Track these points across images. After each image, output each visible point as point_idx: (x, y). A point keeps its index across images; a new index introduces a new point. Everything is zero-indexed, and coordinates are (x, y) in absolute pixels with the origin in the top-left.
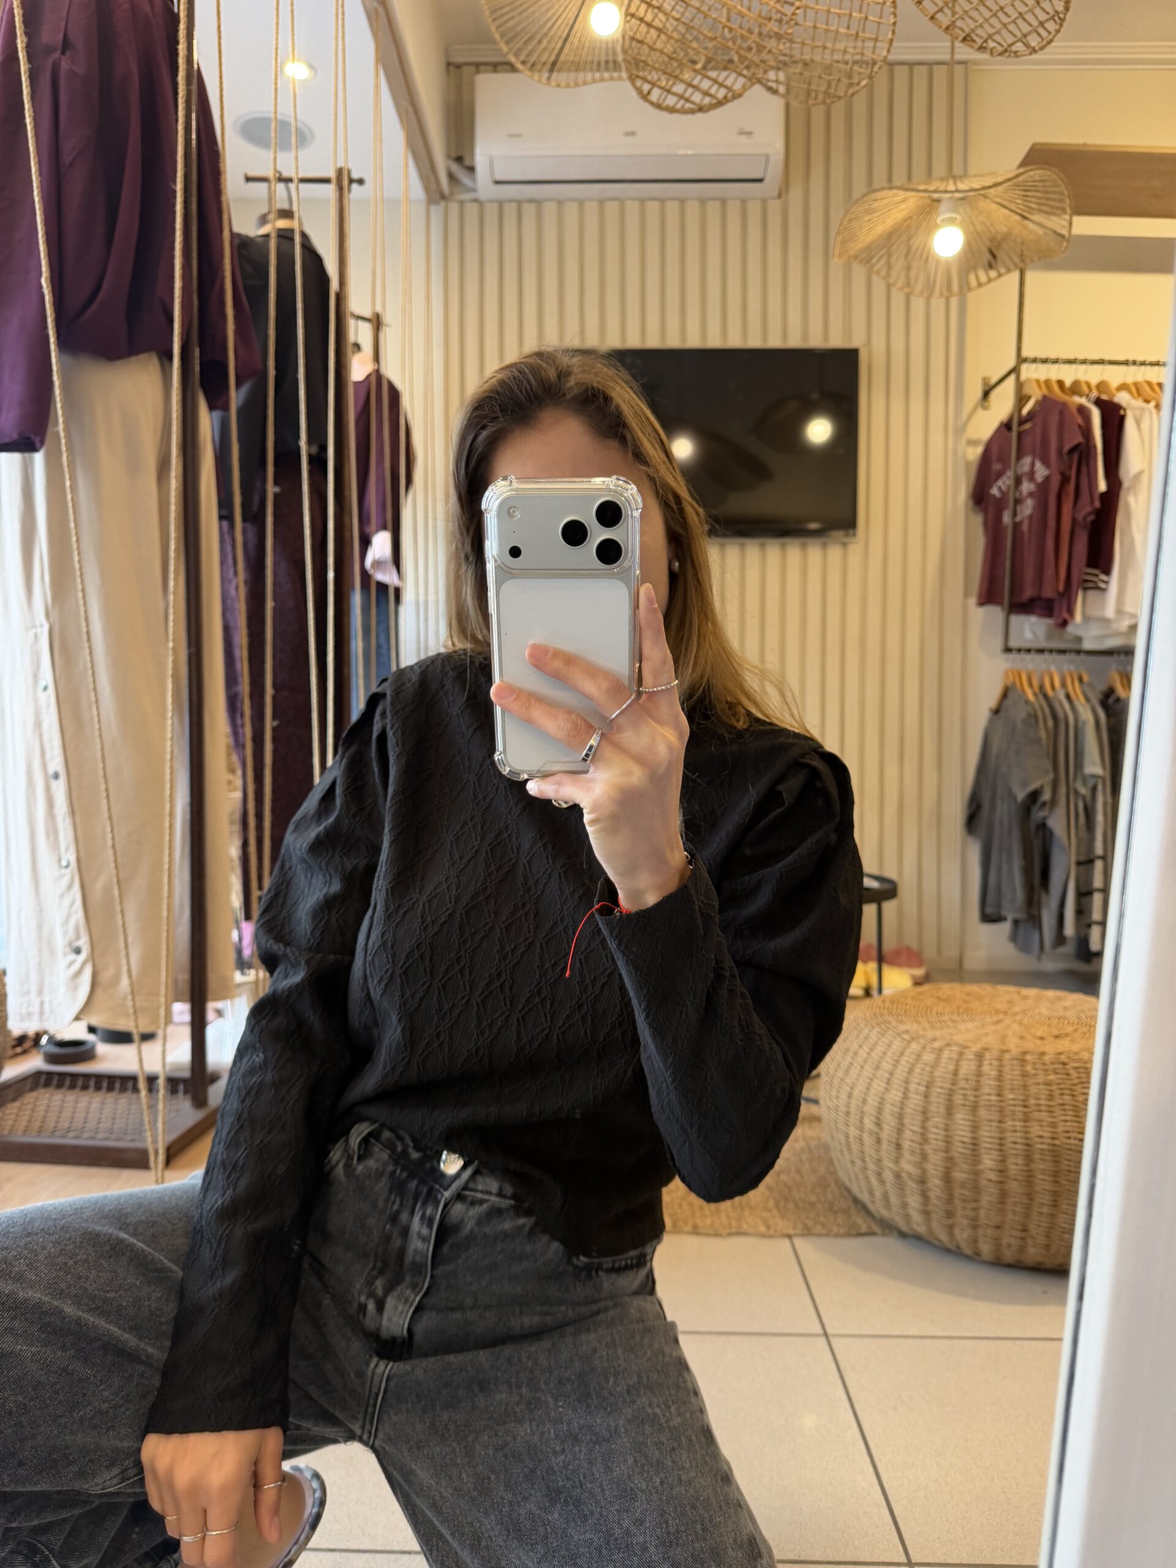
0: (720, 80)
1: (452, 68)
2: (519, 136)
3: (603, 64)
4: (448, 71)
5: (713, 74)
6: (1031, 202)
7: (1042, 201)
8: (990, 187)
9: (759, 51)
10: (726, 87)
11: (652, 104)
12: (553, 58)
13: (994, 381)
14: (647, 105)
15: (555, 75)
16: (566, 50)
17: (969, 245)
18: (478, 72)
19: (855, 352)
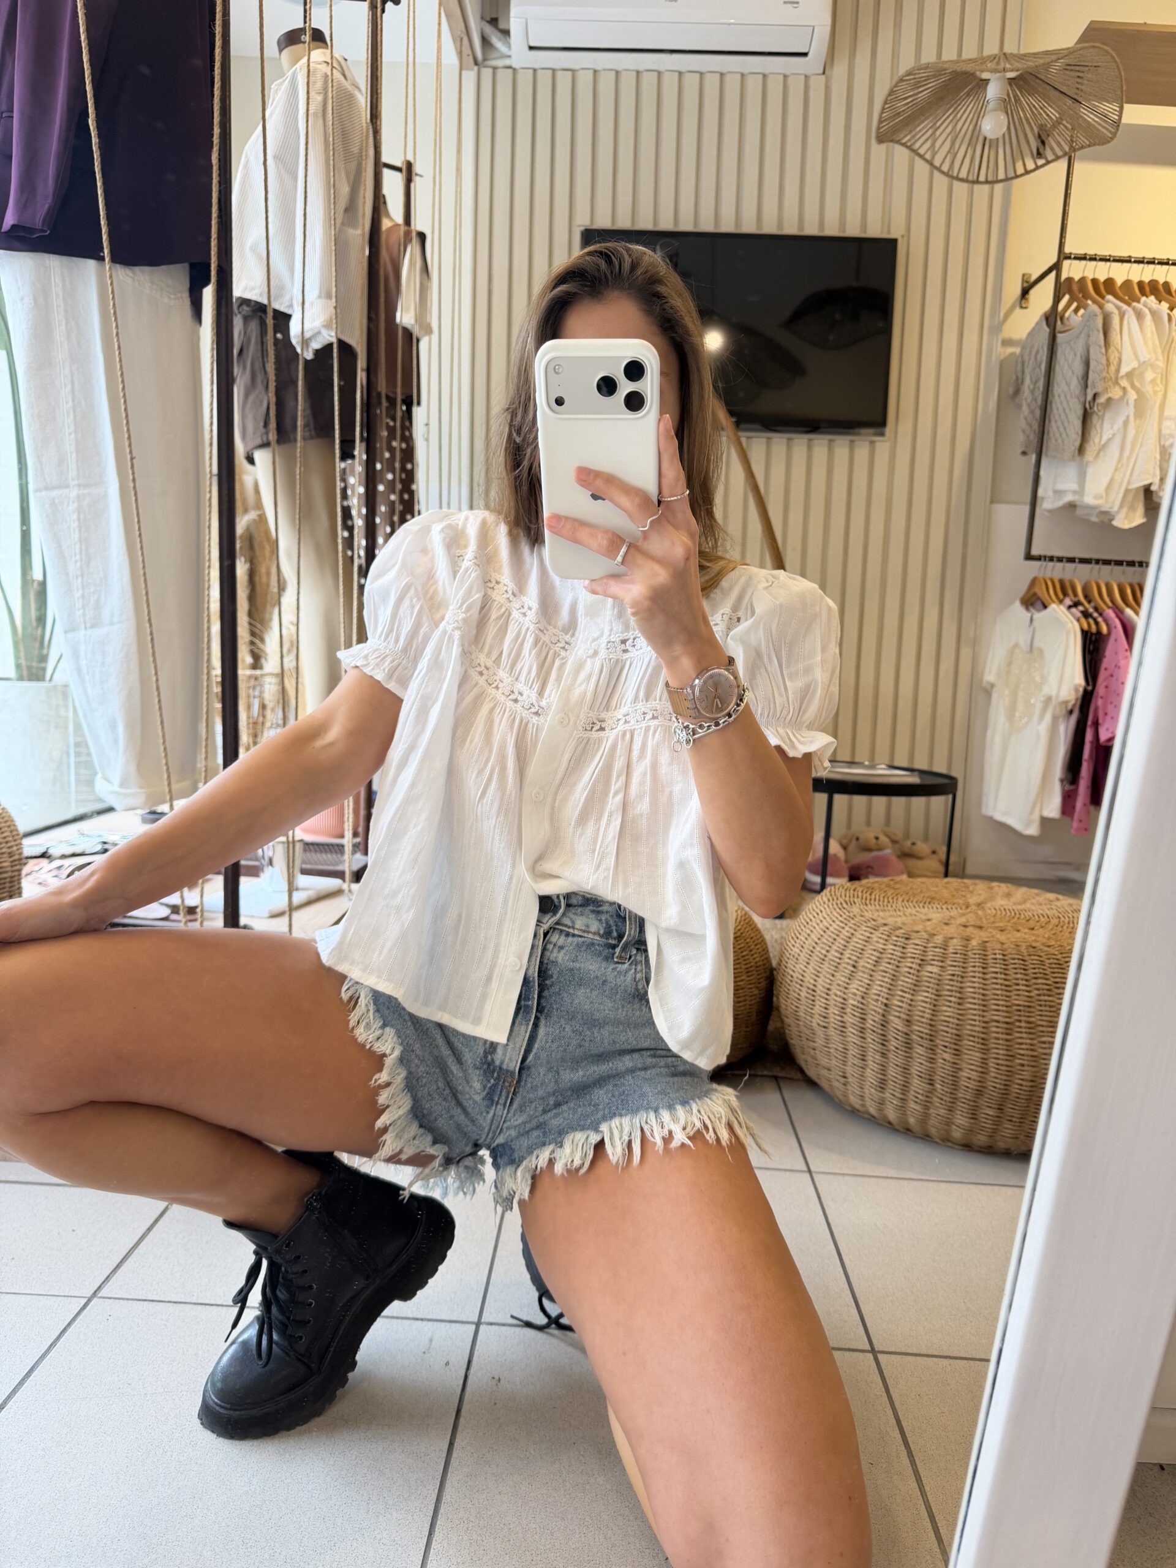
13: (1033, 279)
19: (894, 242)
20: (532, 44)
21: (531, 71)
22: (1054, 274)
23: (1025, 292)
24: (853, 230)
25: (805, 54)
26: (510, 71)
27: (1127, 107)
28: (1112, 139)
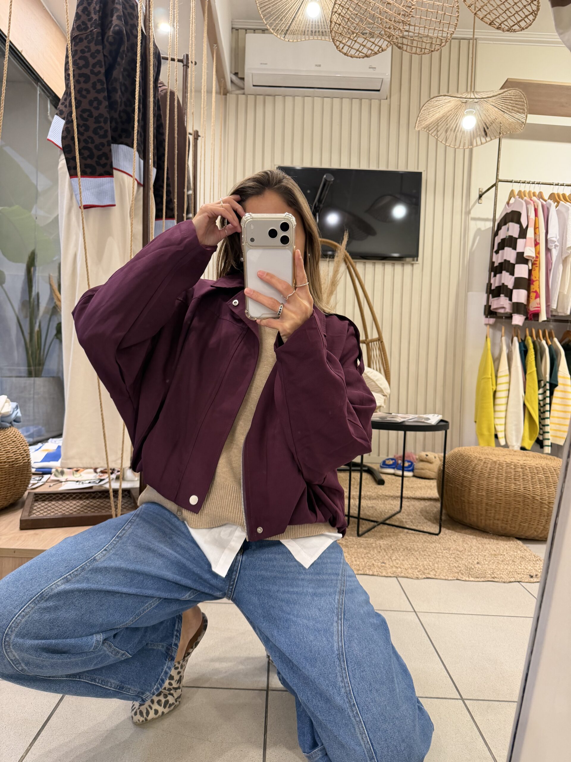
0: (376, 43)
1: (234, 30)
2: (266, 64)
3: (310, 32)
4: (232, 32)
6: (509, 105)
7: (514, 105)
8: (491, 97)
10: (378, 46)
11: (344, 54)
12: (287, 28)
13: (484, 190)
14: (341, 54)
15: (287, 36)
16: (293, 24)
17: (478, 125)
18: (246, 33)
19: (420, 174)
20: (254, 84)
21: (253, 96)
22: (494, 188)
23: (480, 196)
24: (402, 168)
25: (379, 90)
26: (244, 96)
27: (528, 115)
28: (521, 130)
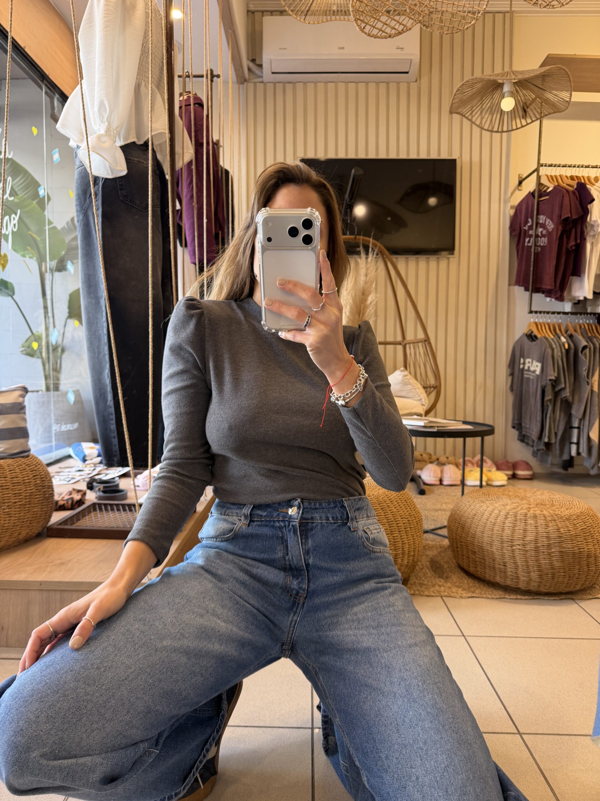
0: (400, 21)
1: (250, 13)
2: (285, 49)
3: (332, 12)
4: (248, 15)
5: (397, 18)
9: (420, 6)
10: (403, 25)
11: (366, 33)
12: (307, 9)
13: (524, 177)
14: (363, 34)
15: (308, 17)
16: (314, 5)
18: (263, 16)
20: (274, 71)
21: (272, 84)
22: (535, 173)
23: (520, 183)
24: (434, 156)
25: (407, 73)
26: (262, 84)
27: (574, 94)
28: (566, 109)
